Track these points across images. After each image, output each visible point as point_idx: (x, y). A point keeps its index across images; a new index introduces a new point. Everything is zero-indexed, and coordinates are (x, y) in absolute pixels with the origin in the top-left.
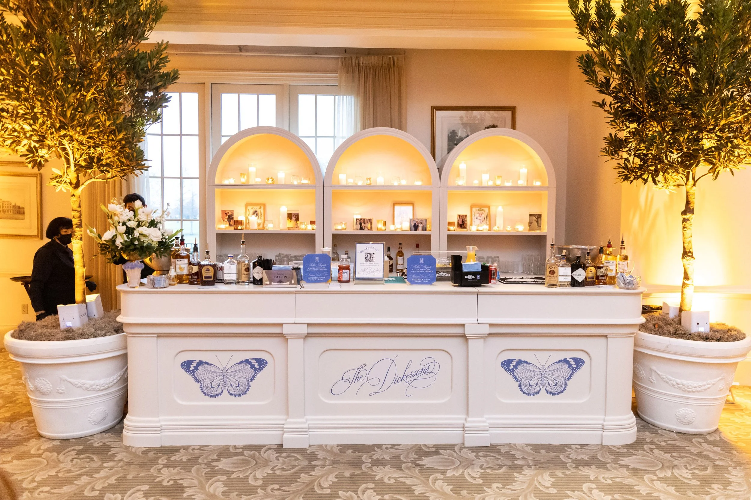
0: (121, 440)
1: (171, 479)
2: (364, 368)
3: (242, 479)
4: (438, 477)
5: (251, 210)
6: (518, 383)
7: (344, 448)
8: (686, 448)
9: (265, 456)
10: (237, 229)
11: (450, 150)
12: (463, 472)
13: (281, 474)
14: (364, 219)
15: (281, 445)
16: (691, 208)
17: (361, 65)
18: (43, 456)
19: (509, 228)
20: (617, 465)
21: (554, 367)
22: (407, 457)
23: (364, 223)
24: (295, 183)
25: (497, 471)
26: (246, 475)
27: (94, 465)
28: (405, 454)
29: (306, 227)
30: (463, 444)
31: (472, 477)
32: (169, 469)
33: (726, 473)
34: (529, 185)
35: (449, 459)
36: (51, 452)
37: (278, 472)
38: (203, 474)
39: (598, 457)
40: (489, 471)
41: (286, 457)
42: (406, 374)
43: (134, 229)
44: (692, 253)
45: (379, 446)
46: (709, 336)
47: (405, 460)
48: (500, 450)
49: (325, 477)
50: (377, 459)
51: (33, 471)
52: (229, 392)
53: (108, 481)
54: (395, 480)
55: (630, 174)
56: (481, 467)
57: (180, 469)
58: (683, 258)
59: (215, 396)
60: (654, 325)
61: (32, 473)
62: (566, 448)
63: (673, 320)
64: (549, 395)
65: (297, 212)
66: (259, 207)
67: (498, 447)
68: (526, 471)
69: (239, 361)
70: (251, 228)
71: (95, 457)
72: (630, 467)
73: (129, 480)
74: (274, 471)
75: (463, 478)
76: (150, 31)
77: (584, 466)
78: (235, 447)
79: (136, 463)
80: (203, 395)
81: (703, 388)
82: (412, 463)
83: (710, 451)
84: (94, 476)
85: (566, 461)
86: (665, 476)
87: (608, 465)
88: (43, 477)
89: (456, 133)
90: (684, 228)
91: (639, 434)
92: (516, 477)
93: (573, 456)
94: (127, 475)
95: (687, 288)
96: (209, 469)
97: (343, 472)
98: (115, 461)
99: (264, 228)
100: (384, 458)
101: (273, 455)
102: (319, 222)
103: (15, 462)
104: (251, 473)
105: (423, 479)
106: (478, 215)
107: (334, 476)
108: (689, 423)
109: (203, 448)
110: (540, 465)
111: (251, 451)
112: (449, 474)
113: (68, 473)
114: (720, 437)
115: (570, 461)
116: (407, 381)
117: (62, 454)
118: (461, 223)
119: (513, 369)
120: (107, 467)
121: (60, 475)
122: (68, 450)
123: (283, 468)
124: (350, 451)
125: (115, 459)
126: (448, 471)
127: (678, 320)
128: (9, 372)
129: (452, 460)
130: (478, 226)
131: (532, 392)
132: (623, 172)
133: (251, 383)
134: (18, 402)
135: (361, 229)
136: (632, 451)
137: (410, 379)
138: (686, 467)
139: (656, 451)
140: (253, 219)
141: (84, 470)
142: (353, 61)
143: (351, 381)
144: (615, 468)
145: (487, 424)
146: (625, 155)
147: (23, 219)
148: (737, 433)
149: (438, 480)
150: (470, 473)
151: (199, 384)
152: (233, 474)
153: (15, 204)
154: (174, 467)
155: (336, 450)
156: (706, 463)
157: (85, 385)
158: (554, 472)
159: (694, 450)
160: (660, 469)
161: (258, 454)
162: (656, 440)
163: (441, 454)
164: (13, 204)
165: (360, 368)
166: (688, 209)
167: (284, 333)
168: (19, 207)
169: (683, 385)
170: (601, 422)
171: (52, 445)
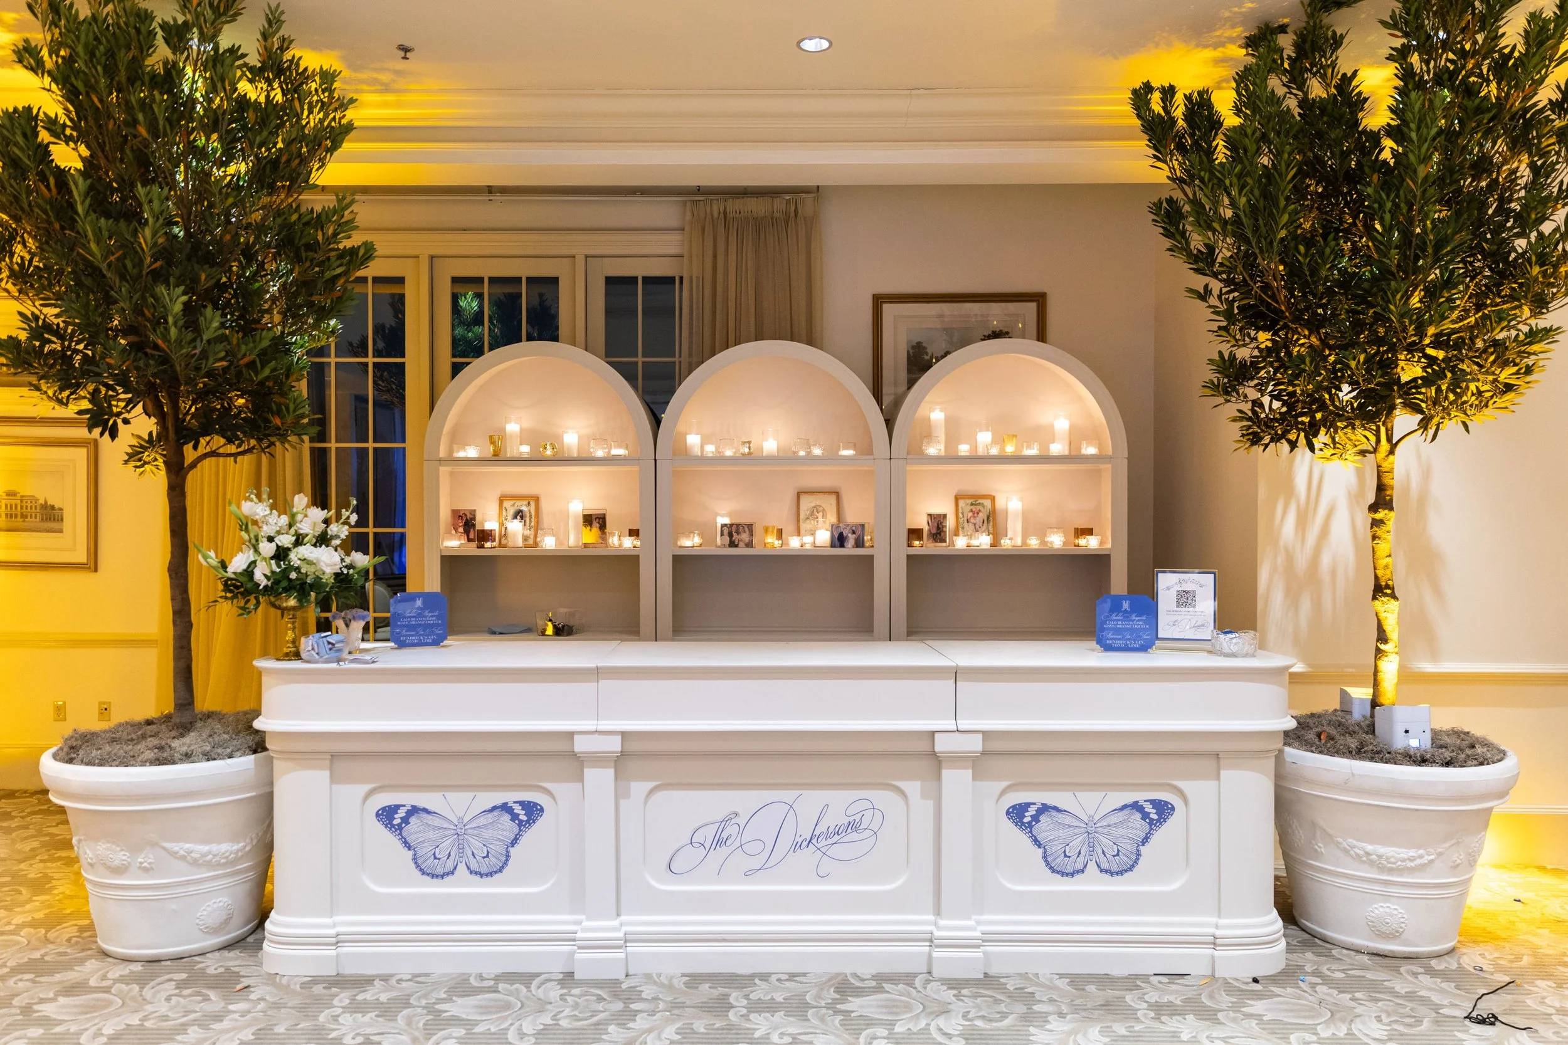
0: (260, 964)
1: (358, 1034)
2: (733, 821)
3: (494, 1034)
4: (879, 1034)
5: (510, 508)
6: (1041, 850)
7: (694, 980)
8: (1385, 983)
9: (540, 993)
10: (482, 547)
11: (911, 383)
12: (928, 1025)
13: (570, 1026)
14: (738, 525)
15: (571, 974)
16: (1388, 498)
17: (730, 215)
18: (113, 991)
19: (1034, 543)
20: (1238, 1015)
21: (1113, 819)
22: (818, 997)
23: (738, 533)
24: (600, 453)
25: (995, 1024)
26: (503, 1027)
27: (208, 1007)
28: (814, 992)
29: (621, 543)
30: (929, 973)
31: (945, 1034)
32: (355, 1015)
33: (1458, 1031)
34: (1073, 453)
35: (901, 1001)
36: (127, 984)
37: (564, 1023)
38: (421, 1025)
39: (1204, 1000)
40: (979, 1023)
41: (580, 996)
42: (817, 833)
43: (289, 549)
44: (1393, 589)
45: (765, 977)
46: (1428, 756)
47: (815, 1004)
48: (1006, 984)
49: (656, 1032)
50: (759, 999)
51: (97, 1017)
52: (468, 868)
53: (239, 1036)
54: (794, 1038)
55: (1262, 431)
56: (965, 1016)
57: (377, 1016)
58: (1374, 598)
59: (442, 877)
60: (1319, 735)
61: (97, 1021)
62: (1138, 983)
63: (1359, 725)
64: (1104, 875)
65: (601, 512)
66: (526, 502)
67: (1002, 980)
68: (1054, 1024)
69: (489, 806)
70: (510, 544)
71: (212, 994)
72: (1265, 1018)
73: (279, 1034)
74: (559, 1020)
75: (926, 1036)
76: (321, 171)
77: (1171, 1015)
78: (481, 977)
79: (290, 1004)
80: (419, 873)
81: (1418, 862)
82: (828, 1008)
83: (1434, 990)
84: (211, 1026)
85: (1137, 1007)
86: (1333, 1034)
87: (1220, 1015)
88: (118, 1028)
89: (925, 348)
90: (1374, 537)
91: (1290, 956)
92: (1033, 1035)
93: (1153, 997)
94: (275, 1025)
95: (1385, 659)
96: (431, 1017)
97: (692, 1024)
98: (250, 1000)
99: (536, 544)
100: (772, 999)
101: (554, 992)
102: (647, 531)
103: (62, 1000)
104: (512, 1025)
105: (847, 1036)
106: (970, 514)
107: (674, 1030)
108: (1394, 936)
109: (419, 979)
110: (1084, 1014)
111: (512, 984)
112: (899, 1028)
113: (163, 1021)
114: (1459, 964)
115: (1145, 1005)
116: (819, 846)
117: (148, 987)
118: (934, 531)
119: (1030, 823)
120: (235, 1012)
121: (148, 1024)
122: (159, 980)
123: (576, 1016)
124: (707, 986)
125: (250, 997)
126: (899, 1023)
127: (1368, 726)
128: (32, 836)
129: (908, 1002)
130: (970, 537)
131: (1070, 869)
132: (1249, 427)
133: (511, 849)
134: (55, 892)
135: (732, 544)
136: (1273, 989)
137: (824, 843)
138: (1379, 1019)
139: (1322, 989)
140: (516, 527)
141: (192, 1016)
142: (715, 207)
143: (707, 846)
144: (1234, 1020)
145: (978, 934)
146: (1253, 394)
147: (61, 531)
148: (1496, 955)
149: (876, 1038)
150: (942, 1026)
151: (411, 853)
152: (477, 1025)
153: (46, 502)
154: (364, 1013)
155: (679, 983)
156: (1422, 1010)
157: (192, 855)
158: (1111, 1027)
159: (1400, 987)
160: (1325, 1022)
161: (525, 990)
162: (1324, 969)
163: (888, 992)
164: (42, 501)
165: (726, 820)
166: (1382, 500)
167: (576, 749)
168: (53, 507)
169: (1380, 857)
170: (1211, 930)
171: (128, 971)
